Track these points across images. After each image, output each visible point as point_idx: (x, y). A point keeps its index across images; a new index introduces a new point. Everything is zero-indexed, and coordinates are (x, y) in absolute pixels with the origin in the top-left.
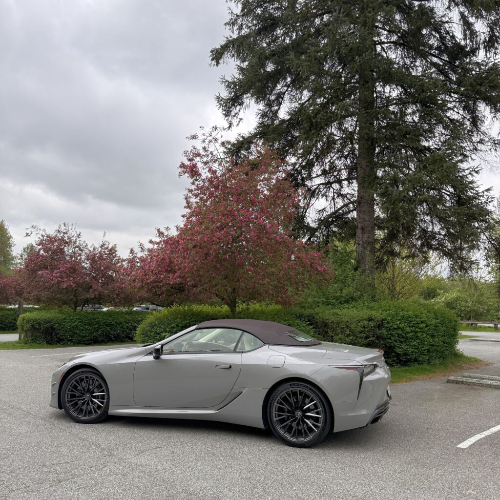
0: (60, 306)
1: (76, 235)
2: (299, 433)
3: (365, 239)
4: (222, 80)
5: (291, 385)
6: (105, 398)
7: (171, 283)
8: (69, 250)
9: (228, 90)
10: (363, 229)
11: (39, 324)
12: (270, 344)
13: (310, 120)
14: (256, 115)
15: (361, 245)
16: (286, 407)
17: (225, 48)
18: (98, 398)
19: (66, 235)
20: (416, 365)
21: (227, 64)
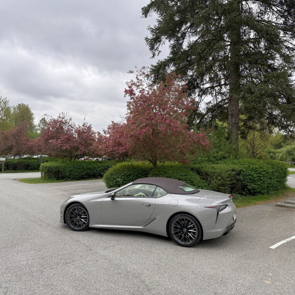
0: (62, 158)
1: (69, 119)
2: (185, 240)
3: (233, 122)
4: (148, 28)
5: (181, 215)
6: (87, 219)
7: (121, 152)
8: (65, 128)
9: (152, 33)
10: (232, 115)
11: (52, 169)
12: (170, 193)
13: (200, 55)
14: (169, 47)
15: (230, 125)
16: (179, 226)
17: (150, 6)
18: (84, 219)
19: (63, 119)
20: (260, 195)
21: (151, 16)
